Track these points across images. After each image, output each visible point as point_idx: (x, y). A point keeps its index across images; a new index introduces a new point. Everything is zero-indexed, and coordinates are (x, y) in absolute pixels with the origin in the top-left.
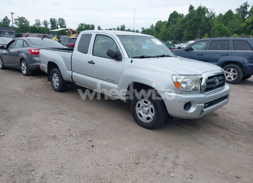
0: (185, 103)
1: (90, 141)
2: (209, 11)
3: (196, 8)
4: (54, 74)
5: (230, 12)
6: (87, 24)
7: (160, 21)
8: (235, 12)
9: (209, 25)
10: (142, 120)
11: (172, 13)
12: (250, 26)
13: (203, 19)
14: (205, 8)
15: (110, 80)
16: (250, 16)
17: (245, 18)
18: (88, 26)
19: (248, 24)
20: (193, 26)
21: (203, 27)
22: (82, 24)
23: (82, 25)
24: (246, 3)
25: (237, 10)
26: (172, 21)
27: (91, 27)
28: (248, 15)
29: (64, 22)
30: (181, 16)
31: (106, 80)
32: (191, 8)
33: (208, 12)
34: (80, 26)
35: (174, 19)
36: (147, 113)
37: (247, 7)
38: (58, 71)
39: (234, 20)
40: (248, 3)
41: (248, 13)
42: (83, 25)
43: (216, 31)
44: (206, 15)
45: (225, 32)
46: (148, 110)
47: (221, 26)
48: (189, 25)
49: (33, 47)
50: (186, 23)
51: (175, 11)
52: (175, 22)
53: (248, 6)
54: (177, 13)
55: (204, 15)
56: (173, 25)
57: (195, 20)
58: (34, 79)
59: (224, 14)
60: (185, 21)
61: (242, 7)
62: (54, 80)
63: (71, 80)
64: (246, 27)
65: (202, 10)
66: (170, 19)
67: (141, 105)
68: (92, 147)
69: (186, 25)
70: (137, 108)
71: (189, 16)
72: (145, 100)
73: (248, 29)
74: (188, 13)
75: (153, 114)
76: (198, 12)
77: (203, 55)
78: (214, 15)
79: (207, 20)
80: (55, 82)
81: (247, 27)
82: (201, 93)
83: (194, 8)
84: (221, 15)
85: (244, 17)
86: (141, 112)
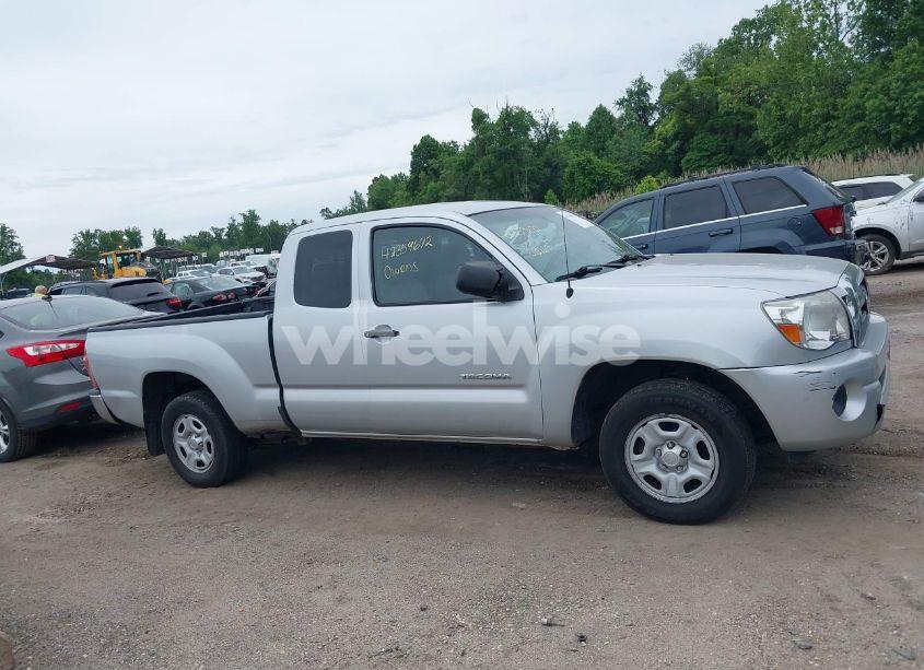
0: (835, 391)
1: (549, 625)
2: (537, 118)
3: (494, 117)
4: (183, 420)
5: (601, 113)
6: (108, 229)
7: (382, 176)
8: (617, 113)
9: (548, 164)
10: (663, 498)
11: (418, 142)
12: (674, 146)
13: (526, 148)
14: (522, 112)
15: (486, 378)
16: (662, 115)
17: (651, 123)
18: (116, 236)
19: (667, 141)
20: (498, 174)
21: (532, 172)
22: (88, 232)
23: (87, 236)
24: (641, 80)
25: (621, 103)
26: (425, 169)
27: (125, 237)
28: (656, 116)
29: (12, 237)
30: (450, 149)
31: (468, 382)
32: (479, 118)
33: (534, 124)
34: (80, 244)
35: (430, 161)
36: (681, 468)
37: (648, 92)
38: (200, 404)
39: (622, 136)
40: (646, 80)
41: (653, 108)
42: (94, 236)
43: (580, 179)
44: (532, 133)
45: (606, 176)
46: (685, 454)
47: (589, 161)
48: (485, 173)
49: (26, 337)
50: (474, 169)
51: (428, 136)
52: (436, 173)
53: (650, 87)
54: (433, 140)
55: (526, 134)
56: (432, 184)
57: (502, 156)
58: (54, 465)
59: (584, 123)
60: (470, 164)
61: (630, 93)
62: (184, 444)
63: (279, 422)
64: (664, 150)
65: (515, 121)
66: (416, 166)
67: (649, 441)
68: (584, 644)
69: (477, 174)
70: (631, 457)
71: (479, 146)
72: (662, 420)
73: (669, 158)
74: (472, 135)
75: (712, 462)
76: (506, 129)
77: (647, 247)
78: (554, 131)
79: (539, 148)
80: (188, 451)
81: (668, 151)
82: (854, 347)
83: (487, 116)
84: (574, 127)
85: (646, 122)
86: (652, 469)
